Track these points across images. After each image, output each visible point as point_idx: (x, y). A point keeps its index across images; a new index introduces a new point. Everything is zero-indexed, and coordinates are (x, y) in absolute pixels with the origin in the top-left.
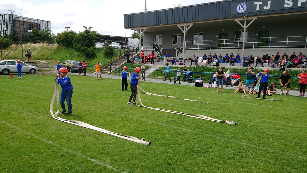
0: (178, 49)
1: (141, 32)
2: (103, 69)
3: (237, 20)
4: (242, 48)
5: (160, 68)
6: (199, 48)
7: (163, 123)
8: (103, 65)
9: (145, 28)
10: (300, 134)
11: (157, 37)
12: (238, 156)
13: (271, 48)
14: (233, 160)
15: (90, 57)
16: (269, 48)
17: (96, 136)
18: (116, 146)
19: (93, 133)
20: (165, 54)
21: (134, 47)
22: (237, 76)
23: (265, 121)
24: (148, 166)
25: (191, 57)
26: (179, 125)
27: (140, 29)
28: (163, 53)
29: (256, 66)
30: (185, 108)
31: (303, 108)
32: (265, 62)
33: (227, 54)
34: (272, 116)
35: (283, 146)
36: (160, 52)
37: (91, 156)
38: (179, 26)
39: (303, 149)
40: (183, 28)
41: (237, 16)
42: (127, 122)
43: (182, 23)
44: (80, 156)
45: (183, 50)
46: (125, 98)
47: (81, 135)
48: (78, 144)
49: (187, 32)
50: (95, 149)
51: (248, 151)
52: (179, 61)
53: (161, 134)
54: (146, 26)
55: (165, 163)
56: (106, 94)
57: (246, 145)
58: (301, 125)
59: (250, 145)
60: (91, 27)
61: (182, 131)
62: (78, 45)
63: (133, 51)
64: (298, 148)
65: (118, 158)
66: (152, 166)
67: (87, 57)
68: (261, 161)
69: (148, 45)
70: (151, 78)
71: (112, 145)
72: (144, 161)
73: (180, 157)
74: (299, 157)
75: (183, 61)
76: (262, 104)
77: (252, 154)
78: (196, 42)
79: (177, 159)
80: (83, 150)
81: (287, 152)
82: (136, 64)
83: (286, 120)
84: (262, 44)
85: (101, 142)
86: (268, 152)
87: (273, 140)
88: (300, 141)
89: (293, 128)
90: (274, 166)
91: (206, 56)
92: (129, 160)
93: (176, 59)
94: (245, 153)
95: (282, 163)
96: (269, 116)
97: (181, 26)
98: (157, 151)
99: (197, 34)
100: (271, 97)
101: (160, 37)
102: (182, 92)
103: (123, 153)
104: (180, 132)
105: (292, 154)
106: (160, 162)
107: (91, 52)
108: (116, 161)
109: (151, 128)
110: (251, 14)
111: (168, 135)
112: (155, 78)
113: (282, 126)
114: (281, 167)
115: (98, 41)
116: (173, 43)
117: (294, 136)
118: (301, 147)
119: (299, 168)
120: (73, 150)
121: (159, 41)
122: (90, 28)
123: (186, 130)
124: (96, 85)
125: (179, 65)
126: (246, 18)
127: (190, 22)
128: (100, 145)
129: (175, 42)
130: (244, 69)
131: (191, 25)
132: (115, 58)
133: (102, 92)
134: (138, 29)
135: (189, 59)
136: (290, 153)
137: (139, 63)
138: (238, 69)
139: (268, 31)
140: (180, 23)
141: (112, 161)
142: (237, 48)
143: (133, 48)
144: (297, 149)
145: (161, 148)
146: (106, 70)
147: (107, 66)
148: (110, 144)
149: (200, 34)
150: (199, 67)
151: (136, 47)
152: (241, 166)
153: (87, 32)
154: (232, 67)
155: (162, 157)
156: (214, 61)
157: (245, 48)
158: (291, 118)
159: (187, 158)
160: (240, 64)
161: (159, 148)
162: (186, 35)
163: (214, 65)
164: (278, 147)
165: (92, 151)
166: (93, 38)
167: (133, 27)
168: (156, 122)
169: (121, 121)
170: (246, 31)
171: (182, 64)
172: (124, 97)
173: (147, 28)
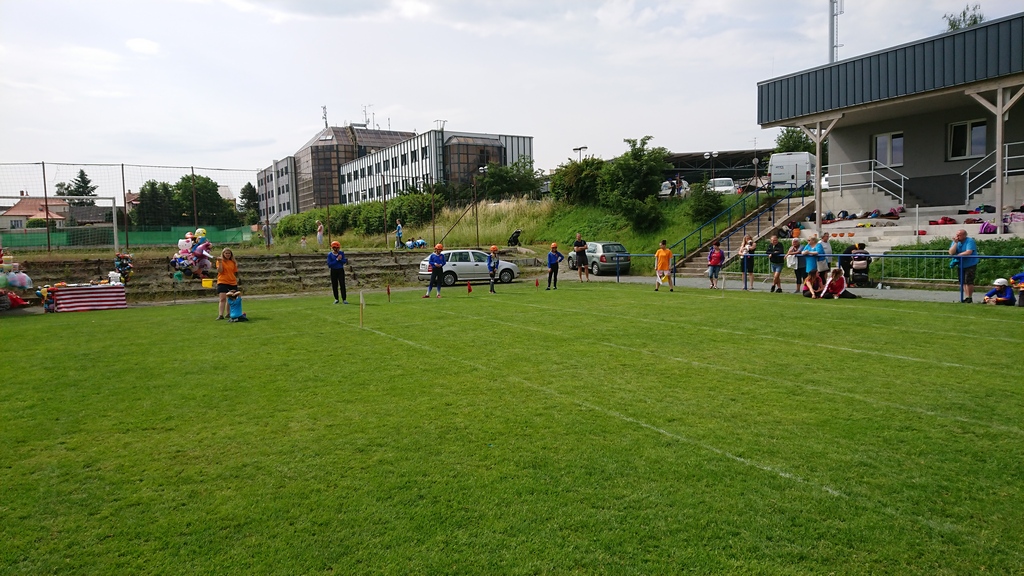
0: (973, 174)
1: (821, 129)
5: (900, 248)
8: (688, 248)
9: (836, 117)
11: (883, 140)
15: (646, 228)
20: (918, 198)
21: (794, 181)
27: (818, 120)
28: (911, 194)
36: (897, 191)
38: (971, 92)
40: (992, 99)
43: (988, 80)
45: (998, 177)
49: (1011, 110)
54: (841, 109)
60: (649, 138)
62: (614, 197)
63: (789, 197)
67: (639, 228)
69: (845, 170)
97: (983, 91)
101: (894, 137)
107: (649, 214)
116: (950, 154)
121: (890, 151)
122: (644, 143)
125: (983, 232)
129: (959, 149)
132: (723, 225)
133: (705, 325)
140: (978, 81)
143: (788, 186)
146: (697, 266)
147: (701, 251)
151: (801, 182)
153: (637, 154)
162: (1006, 124)
166: (651, 171)
167: (790, 119)
171: (996, 228)
173: (844, 115)
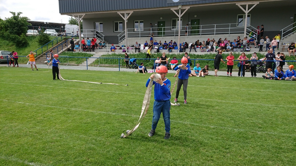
0: (120, 36)
1: (80, 18)
2: (38, 58)
3: (173, 9)
4: (178, 36)
5: (103, 55)
6: (140, 36)
7: (111, 112)
8: (38, 54)
9: (84, 14)
10: (233, 109)
11: (98, 24)
12: (184, 135)
13: (202, 35)
14: (180, 141)
15: (21, 46)
16: (200, 35)
17: (34, 136)
18: (59, 143)
19: (30, 132)
20: (107, 42)
21: (73, 34)
22: (175, 61)
23: (203, 100)
24: (98, 161)
25: (133, 44)
26: (127, 112)
27: (78, 15)
28: (106, 40)
29: (190, 52)
30: (132, 95)
31: (231, 86)
32: (198, 47)
33: (165, 41)
34: (207, 95)
35: (221, 122)
36: (102, 39)
37: (29, 160)
38: (119, 13)
39: (237, 122)
40: (123, 15)
41: (173, 5)
42: (70, 115)
43: (122, 10)
44: (14, 162)
45: (126, 37)
46: (66, 89)
47: (15, 136)
48: (12, 147)
49: (128, 19)
50: (34, 150)
51: (193, 129)
52: (123, 48)
53: (109, 124)
54: (85, 12)
55: (116, 155)
56: (43, 86)
57: (190, 124)
58: (232, 101)
59: (193, 123)
60: (21, 13)
61: (131, 118)
62: (6, 33)
64: (233, 121)
65: (62, 157)
66: (102, 159)
67: (18, 46)
68: (205, 138)
69: (88, 32)
70: (95, 66)
71: (54, 143)
72: (92, 156)
73: (131, 145)
74: (235, 130)
75: (126, 48)
76: (198, 85)
77: (196, 132)
78: (137, 30)
79: (129, 148)
80: (18, 154)
81: (225, 126)
82: (76, 52)
83: (220, 98)
84: (195, 32)
85: (41, 141)
86: (210, 129)
87: (212, 116)
88: (233, 116)
89: (226, 104)
90: (216, 141)
91: (148, 44)
92: (75, 158)
93: (119, 46)
94: (190, 132)
95: (222, 137)
96: (205, 95)
97: (121, 13)
98: (106, 143)
99: (137, 22)
100: (204, 78)
101: (100, 24)
102: (128, 78)
103: (68, 151)
104: (129, 119)
105: (229, 128)
106: (110, 155)
107: (22, 41)
108: (60, 161)
109: (99, 119)
110: (185, 4)
111: (117, 124)
112: (99, 66)
113: (217, 103)
114: (222, 141)
115: (30, 28)
116: (114, 30)
117: (228, 111)
118: (235, 121)
119: (237, 140)
120: (5, 155)
121: (100, 28)
122: (19, 14)
123: (135, 116)
124: (31, 77)
125: (123, 52)
126: (180, 7)
127: (130, 10)
128: (39, 146)
129: (117, 29)
130: (180, 55)
131: (131, 12)
132: (51, 46)
133: (38, 84)
134: (75, 15)
135: (132, 46)
136: (227, 127)
137: (80, 51)
138: (176, 55)
139: (199, 20)
140: (120, 10)
141: (56, 161)
142: (174, 36)
143: (71, 35)
144: (232, 123)
145: (111, 139)
146: (41, 60)
147: (43, 55)
148: (52, 142)
149: (140, 22)
150: (142, 54)
151: (75, 34)
152: (188, 145)
153: (15, 18)
154: (171, 53)
155: (112, 149)
156: (155, 48)
157: (181, 35)
158: (224, 95)
159: (138, 145)
160: (177, 50)
161: (108, 139)
162: (127, 23)
163: (155, 52)
164: (217, 123)
165: (31, 153)
166: (23, 25)
167: (70, 13)
168: (103, 112)
169: (63, 115)
170: (181, 20)
171: (126, 51)
172: (64, 88)
173: (86, 14)
